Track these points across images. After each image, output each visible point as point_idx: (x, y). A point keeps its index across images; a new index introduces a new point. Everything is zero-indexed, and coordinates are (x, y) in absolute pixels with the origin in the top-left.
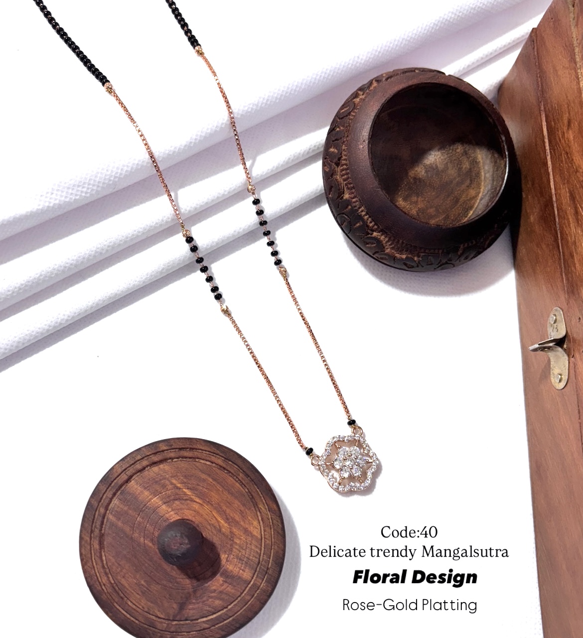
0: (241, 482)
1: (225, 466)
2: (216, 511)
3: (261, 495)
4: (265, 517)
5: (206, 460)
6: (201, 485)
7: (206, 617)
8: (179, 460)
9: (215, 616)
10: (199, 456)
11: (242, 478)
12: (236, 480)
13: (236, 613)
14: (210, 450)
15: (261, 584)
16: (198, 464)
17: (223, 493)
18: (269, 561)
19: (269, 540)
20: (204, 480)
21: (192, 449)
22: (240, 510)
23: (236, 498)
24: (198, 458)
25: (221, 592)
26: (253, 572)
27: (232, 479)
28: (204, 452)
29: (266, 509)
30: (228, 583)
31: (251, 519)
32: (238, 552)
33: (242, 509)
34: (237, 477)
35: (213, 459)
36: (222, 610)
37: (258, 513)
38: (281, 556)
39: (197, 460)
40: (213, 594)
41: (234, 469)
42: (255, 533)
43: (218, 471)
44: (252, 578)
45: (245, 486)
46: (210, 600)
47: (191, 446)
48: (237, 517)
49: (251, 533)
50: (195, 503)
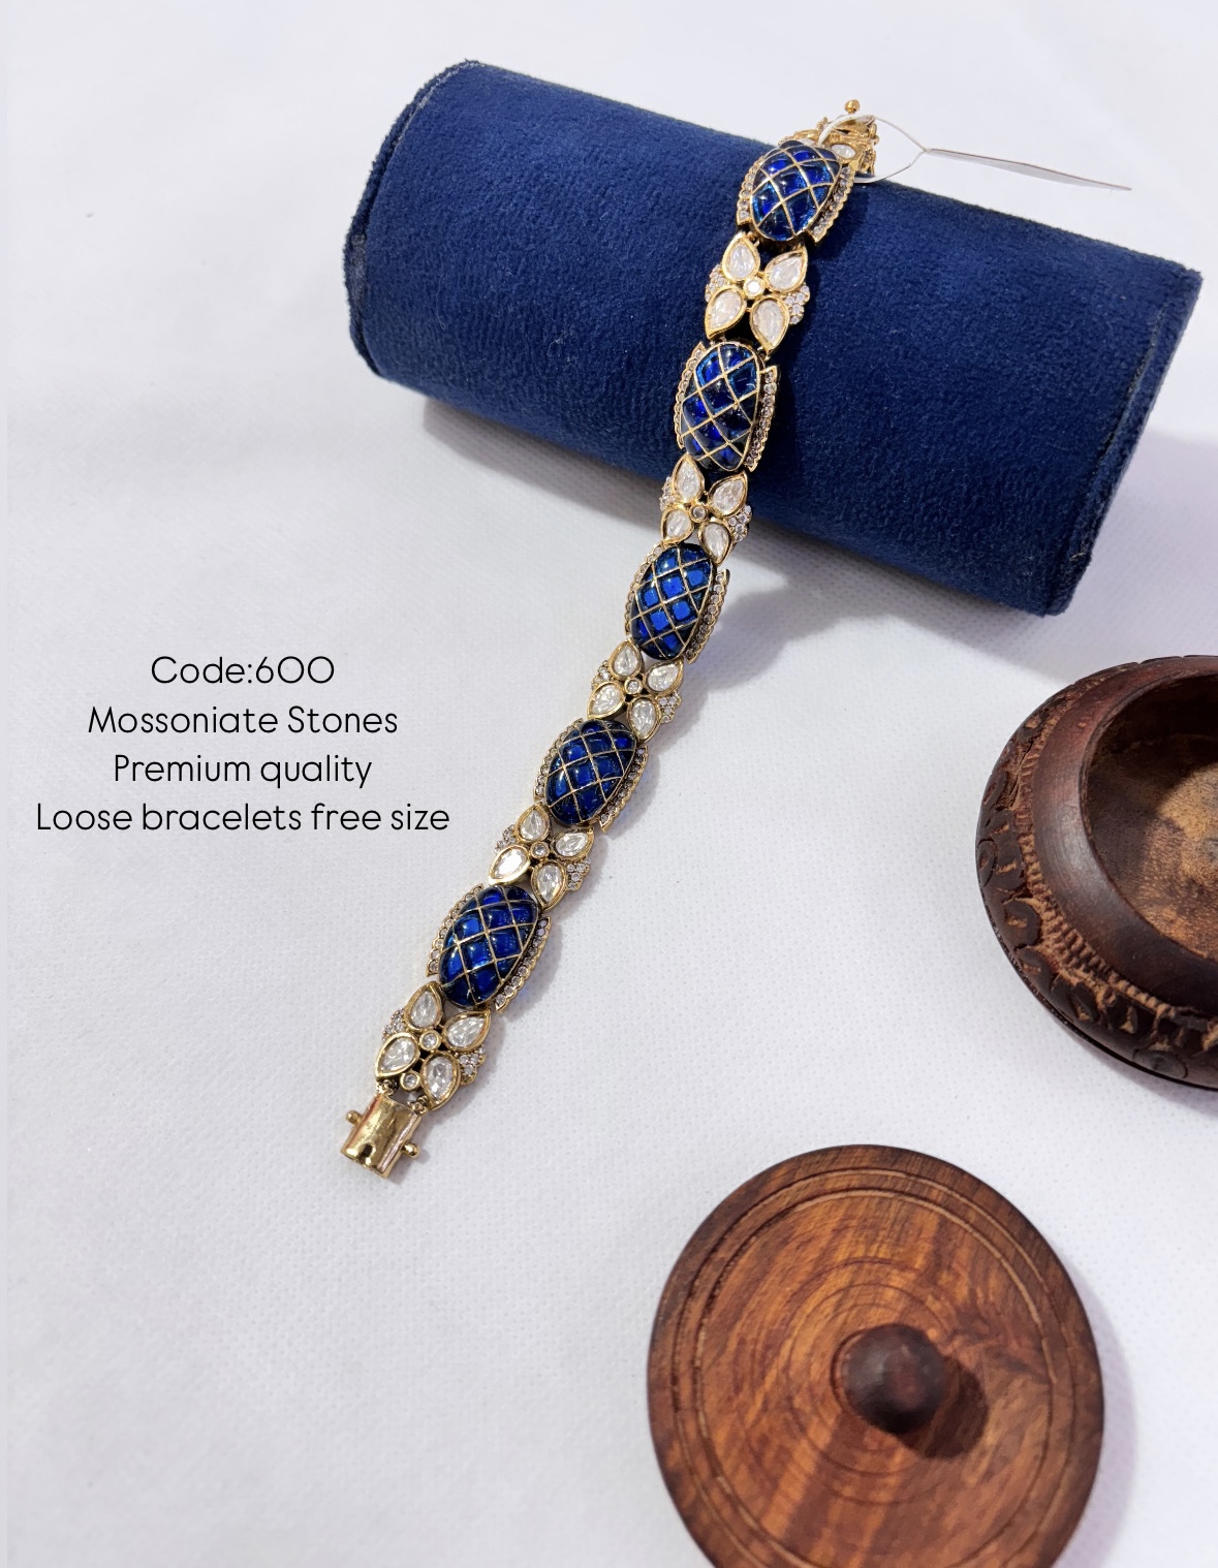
0: (736, 1255)
1: (705, 1295)
2: (805, 1306)
3: (760, 1206)
4: (803, 1195)
5: (696, 1339)
6: (752, 1347)
7: (1027, 1306)
8: (700, 1408)
9: (1021, 1287)
10: (688, 1358)
11: (730, 1250)
12: (735, 1266)
13: (1008, 1240)
14: (672, 1334)
15: (940, 1191)
16: (708, 1361)
17: (766, 1293)
18: (893, 1177)
19: (851, 1180)
20: (742, 1342)
21: (675, 1380)
22: (798, 1248)
23: (771, 1261)
24: (693, 1362)
25: (971, 1276)
26: (918, 1210)
27: (734, 1274)
28: (678, 1348)
29: (788, 1192)
30: (951, 1262)
31: (813, 1224)
32: (884, 1246)
33: (793, 1245)
34: (728, 1265)
35: (692, 1323)
36: (1006, 1271)
37: (800, 1208)
38: (877, 1152)
39: (698, 1363)
40: (980, 1294)
41: (710, 1274)
42: (841, 1213)
43: (719, 1307)
44: (932, 1211)
45: (745, 1244)
46: (991, 1298)
47: (669, 1384)
48: (812, 1253)
49: (842, 1220)
50: (794, 1357)
